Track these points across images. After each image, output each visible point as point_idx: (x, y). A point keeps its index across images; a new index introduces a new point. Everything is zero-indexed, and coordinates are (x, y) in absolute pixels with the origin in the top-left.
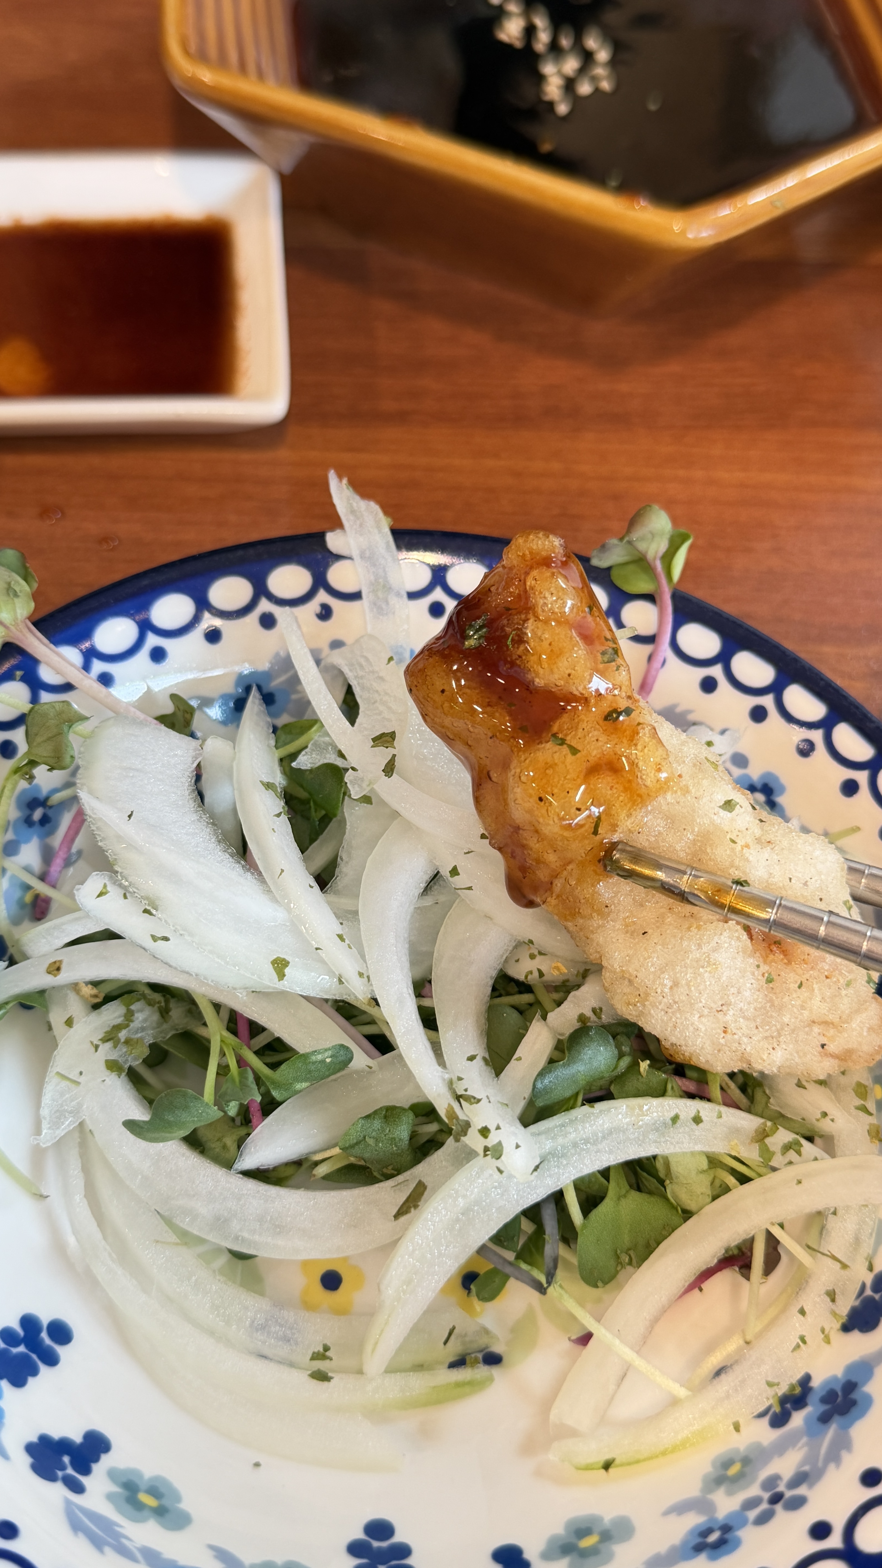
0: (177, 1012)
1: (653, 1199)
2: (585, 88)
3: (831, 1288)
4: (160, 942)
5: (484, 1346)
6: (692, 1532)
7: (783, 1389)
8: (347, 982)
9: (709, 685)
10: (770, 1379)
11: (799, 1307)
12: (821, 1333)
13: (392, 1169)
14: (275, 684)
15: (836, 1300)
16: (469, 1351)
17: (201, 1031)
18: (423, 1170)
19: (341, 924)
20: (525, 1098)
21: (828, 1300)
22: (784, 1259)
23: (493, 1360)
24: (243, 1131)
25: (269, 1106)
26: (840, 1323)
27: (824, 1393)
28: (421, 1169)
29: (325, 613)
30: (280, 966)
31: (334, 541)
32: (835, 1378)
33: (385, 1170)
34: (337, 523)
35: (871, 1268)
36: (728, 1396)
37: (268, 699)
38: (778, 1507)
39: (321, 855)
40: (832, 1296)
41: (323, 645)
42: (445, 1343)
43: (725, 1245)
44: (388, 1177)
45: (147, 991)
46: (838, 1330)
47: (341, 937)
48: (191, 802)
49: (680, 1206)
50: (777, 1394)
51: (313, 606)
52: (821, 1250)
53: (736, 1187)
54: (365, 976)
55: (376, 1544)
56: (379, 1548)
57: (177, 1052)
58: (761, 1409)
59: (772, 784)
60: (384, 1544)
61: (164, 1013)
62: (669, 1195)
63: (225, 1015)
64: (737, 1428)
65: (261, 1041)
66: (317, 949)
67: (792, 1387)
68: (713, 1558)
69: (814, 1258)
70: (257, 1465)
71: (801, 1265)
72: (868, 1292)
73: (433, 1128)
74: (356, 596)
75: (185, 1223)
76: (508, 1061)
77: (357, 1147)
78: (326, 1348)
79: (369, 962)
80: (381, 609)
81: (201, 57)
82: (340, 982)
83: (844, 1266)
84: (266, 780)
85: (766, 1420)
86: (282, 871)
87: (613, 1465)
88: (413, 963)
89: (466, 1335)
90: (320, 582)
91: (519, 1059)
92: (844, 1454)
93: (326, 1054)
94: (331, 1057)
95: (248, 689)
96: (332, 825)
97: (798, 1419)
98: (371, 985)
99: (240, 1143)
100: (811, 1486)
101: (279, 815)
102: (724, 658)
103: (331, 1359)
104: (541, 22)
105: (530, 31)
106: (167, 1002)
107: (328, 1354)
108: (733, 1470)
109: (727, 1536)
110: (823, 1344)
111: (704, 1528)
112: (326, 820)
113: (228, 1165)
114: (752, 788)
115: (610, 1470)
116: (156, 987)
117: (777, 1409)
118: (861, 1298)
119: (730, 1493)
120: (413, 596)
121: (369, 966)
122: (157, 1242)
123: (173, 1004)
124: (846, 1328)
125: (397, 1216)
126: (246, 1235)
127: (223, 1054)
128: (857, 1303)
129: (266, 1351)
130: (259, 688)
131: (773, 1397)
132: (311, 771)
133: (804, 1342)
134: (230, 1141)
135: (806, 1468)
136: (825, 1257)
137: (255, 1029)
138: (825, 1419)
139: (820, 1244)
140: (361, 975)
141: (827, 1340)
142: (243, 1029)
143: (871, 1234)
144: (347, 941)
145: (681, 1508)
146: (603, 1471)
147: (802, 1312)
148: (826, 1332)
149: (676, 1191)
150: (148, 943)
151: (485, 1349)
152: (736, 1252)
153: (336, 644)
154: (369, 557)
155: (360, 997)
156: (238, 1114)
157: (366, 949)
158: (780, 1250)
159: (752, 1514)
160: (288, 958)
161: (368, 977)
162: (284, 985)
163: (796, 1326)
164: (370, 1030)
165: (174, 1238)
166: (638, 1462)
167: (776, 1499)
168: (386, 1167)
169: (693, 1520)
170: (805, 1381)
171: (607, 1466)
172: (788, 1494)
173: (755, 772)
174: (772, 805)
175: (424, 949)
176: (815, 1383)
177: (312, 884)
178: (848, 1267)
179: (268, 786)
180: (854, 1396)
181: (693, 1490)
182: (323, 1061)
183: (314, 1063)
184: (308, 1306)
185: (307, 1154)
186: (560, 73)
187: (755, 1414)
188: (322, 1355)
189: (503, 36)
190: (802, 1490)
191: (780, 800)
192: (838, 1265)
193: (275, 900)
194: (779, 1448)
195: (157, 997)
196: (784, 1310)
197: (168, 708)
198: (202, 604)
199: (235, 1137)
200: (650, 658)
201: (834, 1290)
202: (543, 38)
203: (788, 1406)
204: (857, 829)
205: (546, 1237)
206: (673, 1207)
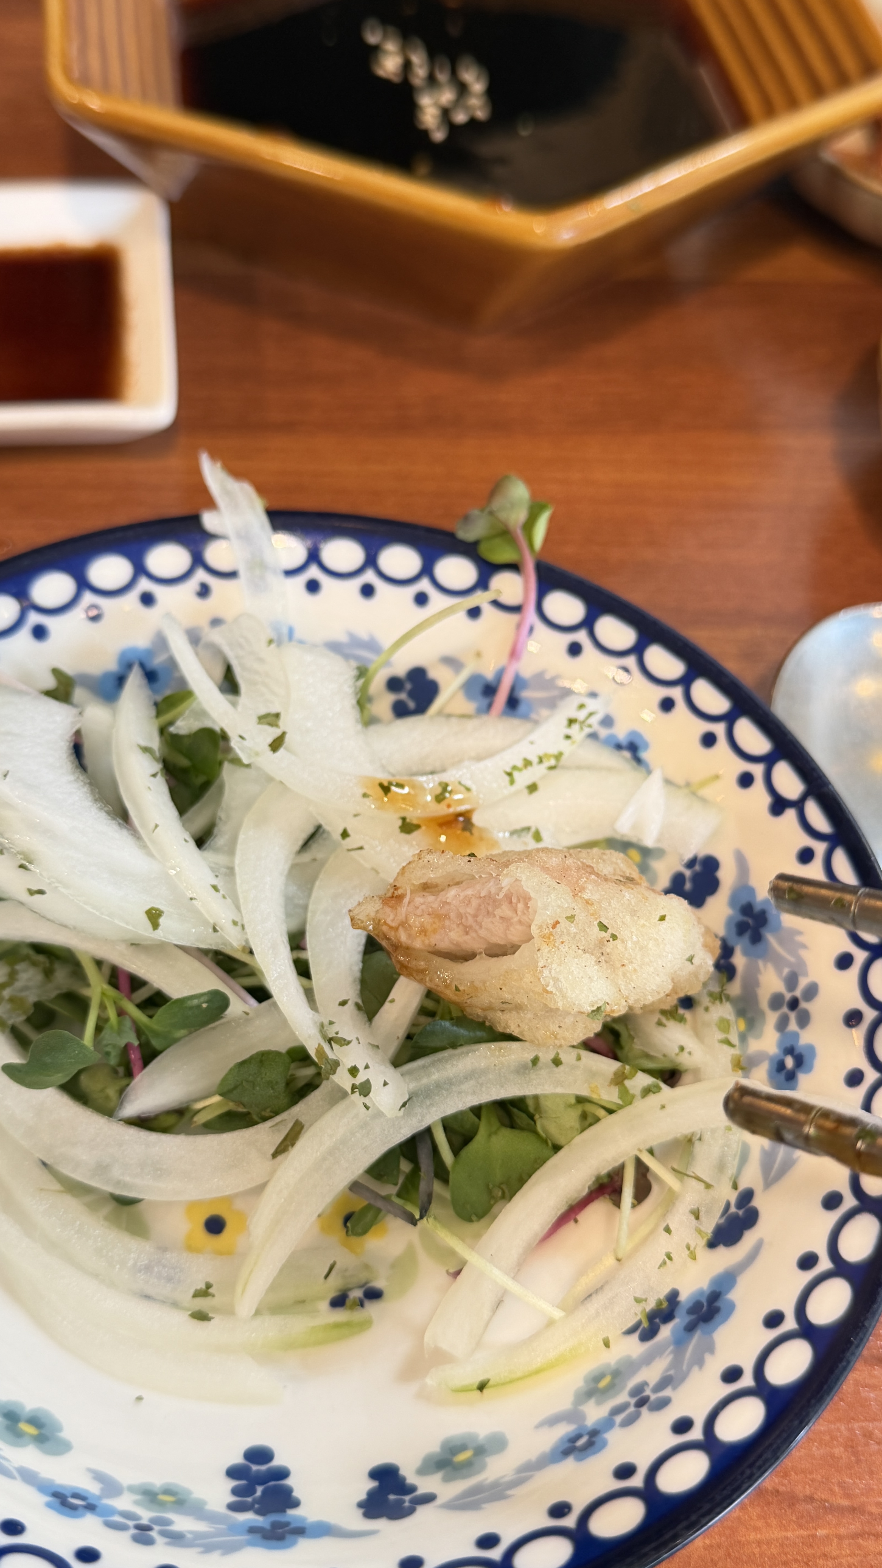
0: (61, 975)
1: (525, 1134)
2: (460, 118)
3: (696, 1207)
4: (37, 896)
5: (363, 1281)
6: (562, 1440)
7: (651, 1305)
8: (221, 929)
9: (575, 649)
10: (638, 1295)
11: (665, 1225)
12: (687, 1251)
13: (271, 1112)
14: (157, 662)
15: (700, 1217)
16: (350, 1286)
17: (85, 992)
18: (299, 1110)
19: (217, 876)
20: (398, 1038)
21: (693, 1218)
22: (655, 1188)
23: (374, 1295)
24: (124, 1082)
25: (149, 1055)
26: (705, 1239)
27: (691, 1304)
28: (298, 1109)
29: (204, 591)
30: (154, 916)
31: (209, 520)
32: (701, 1292)
33: (263, 1113)
34: (210, 503)
35: (735, 1186)
36: (597, 1314)
37: (151, 676)
38: (644, 1410)
39: (200, 817)
40: (696, 1214)
41: (203, 622)
42: (326, 1277)
43: (596, 1173)
44: (265, 1119)
45: (31, 952)
46: (704, 1246)
47: (215, 888)
48: (69, 763)
49: (550, 1140)
50: (645, 1309)
51: (192, 585)
52: (688, 1173)
53: (605, 1117)
54: (239, 924)
55: (255, 1468)
56: (258, 1471)
57: (62, 1010)
58: (630, 1324)
59: (638, 742)
60: (263, 1468)
61: (48, 973)
62: (539, 1129)
63: (106, 971)
64: (607, 1344)
65: (142, 994)
66: (191, 899)
67: (659, 1303)
68: (580, 1459)
69: (681, 1181)
70: (139, 1399)
71: (670, 1190)
72: (733, 1209)
73: (309, 1071)
74: (232, 575)
75: (66, 1170)
76: (381, 1004)
77: (235, 1092)
78: (209, 1286)
79: (244, 912)
80: (259, 586)
81: (84, 82)
82: (215, 930)
83: (708, 1186)
84: (144, 743)
85: (636, 1336)
86: (157, 826)
87: (487, 1386)
88: (288, 915)
89: (346, 1270)
90: (198, 561)
91: (393, 1001)
92: (708, 1358)
93: (202, 999)
94: (206, 1002)
95: (129, 666)
96: (212, 790)
97: (666, 1331)
98: (246, 933)
99: (121, 1092)
100: (674, 1388)
101: (154, 775)
102: (588, 623)
103: (213, 1296)
104: (418, 59)
105: (407, 65)
106: (51, 963)
107: (210, 1290)
108: (603, 1384)
109: (594, 1439)
110: (689, 1260)
111: (573, 1435)
112: (206, 786)
113: (108, 1111)
114: (619, 747)
115: (485, 1391)
116: (39, 949)
117: (645, 1324)
118: (726, 1215)
119: (599, 1403)
120: (290, 573)
121: (243, 915)
122: (41, 1190)
123: (57, 966)
124: (712, 1244)
125: (275, 1155)
126: (128, 1179)
127: (102, 1007)
128: (722, 1221)
129: (151, 1291)
130: (142, 665)
131: (642, 1312)
132: (189, 736)
133: (670, 1258)
134: (112, 1092)
135: (672, 1372)
136: (690, 1178)
137: (136, 983)
138: (690, 1328)
139: (687, 1169)
140: (235, 923)
141: (693, 1256)
142: (124, 983)
143: (735, 1155)
144: (222, 892)
145: (553, 1421)
146: (479, 1392)
147: (668, 1230)
148: (692, 1249)
149: (547, 1125)
150: (25, 897)
151: (366, 1283)
152: (606, 1180)
153: (216, 622)
154: (245, 537)
155: (235, 944)
156: (119, 1065)
157: (241, 901)
158: (650, 1177)
159: (619, 1419)
160: (162, 908)
161: (243, 926)
162: (160, 935)
163: (663, 1244)
164: (250, 982)
165: (58, 1186)
166: (512, 1381)
167: (642, 1402)
168: (265, 1110)
169: (564, 1430)
170: (673, 1297)
171: (482, 1387)
172: (653, 1397)
173: (621, 732)
174: (638, 760)
175: (301, 902)
176: (683, 1297)
177: (187, 839)
178: (712, 1186)
179: (146, 750)
180: (718, 1304)
181: (565, 1403)
182: (199, 1006)
183: (191, 1008)
184: (190, 1248)
185: (187, 1102)
186: (436, 104)
187: (624, 1330)
188: (204, 1292)
189: (381, 73)
190: (667, 1392)
191: (644, 755)
192: (702, 1186)
193: (150, 854)
194: (647, 1360)
195: (41, 958)
196: (652, 1232)
197: (50, 683)
198: (83, 584)
199: (117, 1088)
200: (519, 626)
201: (698, 1208)
202: (420, 72)
203: (657, 1320)
204: (717, 777)
205: (422, 1174)
206: (545, 1142)
